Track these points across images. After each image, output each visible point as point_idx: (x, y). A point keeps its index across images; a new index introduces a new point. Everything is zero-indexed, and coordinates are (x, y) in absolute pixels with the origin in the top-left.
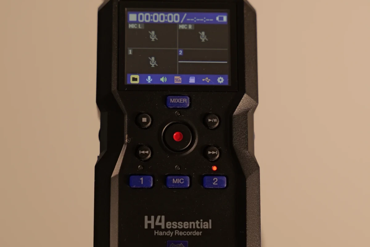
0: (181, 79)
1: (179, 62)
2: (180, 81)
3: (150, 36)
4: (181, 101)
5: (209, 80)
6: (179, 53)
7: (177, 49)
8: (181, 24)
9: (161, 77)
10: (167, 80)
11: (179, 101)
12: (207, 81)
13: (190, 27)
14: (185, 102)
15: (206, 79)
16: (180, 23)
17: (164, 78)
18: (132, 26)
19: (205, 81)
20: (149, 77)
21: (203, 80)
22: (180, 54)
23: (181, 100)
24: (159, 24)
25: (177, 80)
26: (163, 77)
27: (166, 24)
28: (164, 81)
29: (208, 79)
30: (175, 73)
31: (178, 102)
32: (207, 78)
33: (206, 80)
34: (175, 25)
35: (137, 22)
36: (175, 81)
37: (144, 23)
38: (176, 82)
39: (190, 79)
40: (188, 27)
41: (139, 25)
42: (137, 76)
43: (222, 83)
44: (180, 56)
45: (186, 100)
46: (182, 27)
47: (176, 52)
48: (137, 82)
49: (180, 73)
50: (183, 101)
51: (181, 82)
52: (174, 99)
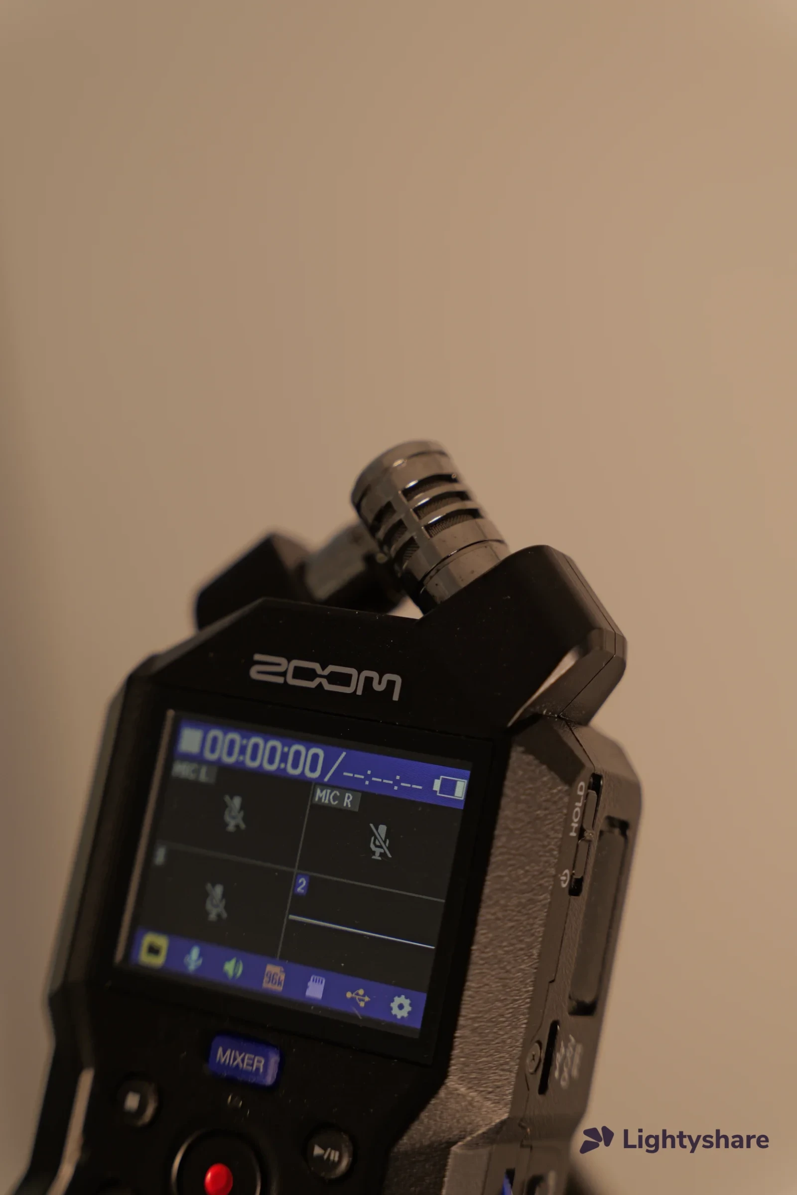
0: (283, 977)
1: (292, 917)
2: (279, 983)
3: (227, 813)
4: (247, 1065)
5: (367, 999)
6: (297, 885)
7: (296, 870)
8: (324, 786)
9: (229, 959)
10: (243, 972)
11: (243, 1060)
12: (360, 1000)
13: (348, 801)
14: (258, 1069)
15: (357, 994)
16: (320, 783)
17: (237, 962)
18: (182, 769)
19: (353, 999)
20: (195, 953)
21: (349, 995)
22: (299, 889)
23: (249, 1059)
24: (259, 773)
25: (272, 979)
26: (233, 962)
27: (279, 780)
28: (235, 974)
29: (364, 996)
30: (270, 954)
31: (237, 1065)
32: (361, 992)
33: (357, 997)
34: (304, 786)
35: (197, 759)
36: (266, 979)
37: (218, 764)
38: (267, 985)
39: (310, 984)
40: (341, 799)
41: (204, 770)
42: (162, 942)
43: (403, 1017)
44: (297, 897)
45: (263, 1061)
46: (323, 796)
47: (288, 881)
48: (158, 961)
49: (286, 958)
50: (252, 1065)
51: (280, 988)
52: (228, 1053)
